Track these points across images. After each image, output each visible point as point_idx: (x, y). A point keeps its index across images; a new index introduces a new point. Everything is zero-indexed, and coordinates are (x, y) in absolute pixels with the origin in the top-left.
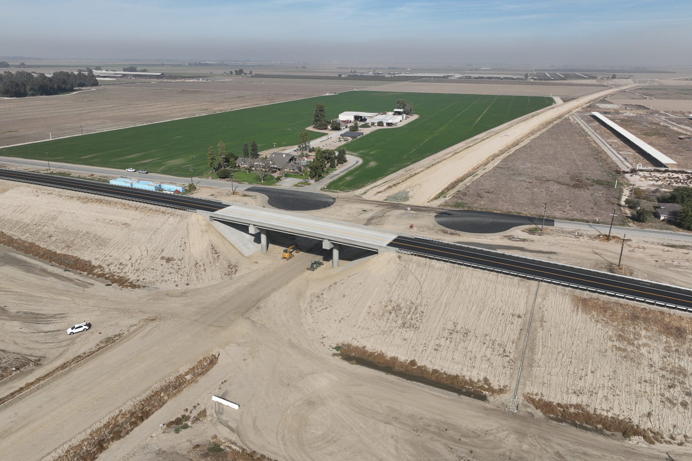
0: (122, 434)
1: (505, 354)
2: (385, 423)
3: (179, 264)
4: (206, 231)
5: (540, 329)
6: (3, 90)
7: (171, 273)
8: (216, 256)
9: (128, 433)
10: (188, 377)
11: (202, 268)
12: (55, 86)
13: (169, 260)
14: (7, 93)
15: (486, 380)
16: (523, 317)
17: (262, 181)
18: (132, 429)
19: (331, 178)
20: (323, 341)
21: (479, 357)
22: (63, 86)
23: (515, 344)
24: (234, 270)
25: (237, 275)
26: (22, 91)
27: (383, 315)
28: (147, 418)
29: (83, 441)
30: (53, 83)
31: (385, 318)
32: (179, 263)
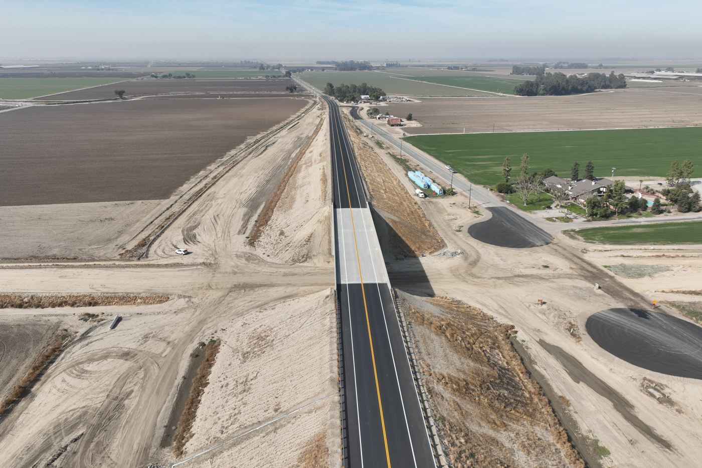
0: (76, 305)
1: (224, 430)
2: (108, 395)
3: (282, 240)
4: (321, 222)
5: (262, 435)
6: (518, 89)
7: (271, 244)
8: (305, 243)
9: (78, 306)
10: (139, 301)
11: (287, 249)
12: (570, 87)
13: (282, 233)
14: (521, 92)
15: (191, 436)
16: (277, 413)
17: (525, 205)
18: (81, 306)
19: (613, 224)
20: (218, 332)
21: (218, 416)
22: (579, 87)
23: (238, 429)
24: (304, 259)
25: (301, 264)
26: (534, 90)
27: (254, 337)
28: (93, 306)
29: (62, 296)
30: (569, 84)
31: (251, 340)
32: (284, 238)
